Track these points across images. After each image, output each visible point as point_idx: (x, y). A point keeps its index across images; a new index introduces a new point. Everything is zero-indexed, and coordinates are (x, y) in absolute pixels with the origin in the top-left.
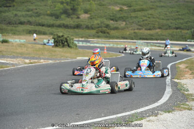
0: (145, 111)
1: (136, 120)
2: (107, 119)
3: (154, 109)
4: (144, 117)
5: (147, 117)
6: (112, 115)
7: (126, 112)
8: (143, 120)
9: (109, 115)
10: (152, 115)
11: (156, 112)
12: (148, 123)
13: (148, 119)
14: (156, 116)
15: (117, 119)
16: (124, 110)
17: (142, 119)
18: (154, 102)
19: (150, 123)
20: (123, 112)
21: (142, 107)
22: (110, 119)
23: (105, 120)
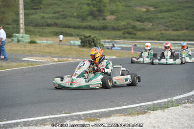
0: (180, 99)
1: (172, 106)
4: (179, 103)
5: (183, 103)
6: (147, 102)
7: (161, 99)
9: (144, 102)
10: (188, 102)
11: (192, 99)
12: (185, 108)
13: (184, 105)
14: (192, 103)
16: (159, 98)
17: (178, 106)
18: (189, 92)
19: (187, 109)
20: (157, 100)
21: (177, 95)
22: (145, 105)
23: (141, 107)
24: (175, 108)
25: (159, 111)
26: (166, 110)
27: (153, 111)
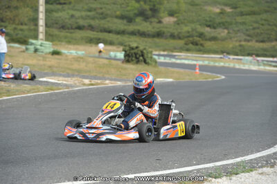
0: (256, 159)
1: (243, 172)
2: (200, 169)
3: (269, 156)
4: (254, 167)
5: (259, 167)
7: (228, 159)
8: (254, 172)
9: (204, 163)
10: (266, 165)
11: (272, 161)
12: (260, 176)
13: (260, 170)
14: (272, 166)
15: (216, 168)
16: (225, 157)
17: (251, 171)
18: (270, 147)
19: (263, 177)
20: (224, 160)
21: (252, 153)
22: (205, 168)
23: (198, 170)
24: (247, 174)
25: (224, 178)
26: (234, 178)
27: (215, 178)
